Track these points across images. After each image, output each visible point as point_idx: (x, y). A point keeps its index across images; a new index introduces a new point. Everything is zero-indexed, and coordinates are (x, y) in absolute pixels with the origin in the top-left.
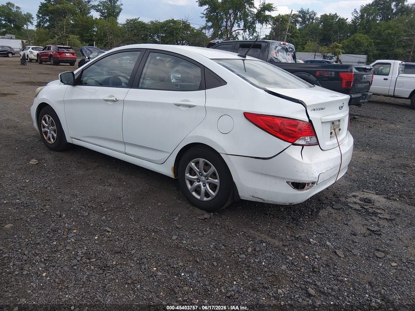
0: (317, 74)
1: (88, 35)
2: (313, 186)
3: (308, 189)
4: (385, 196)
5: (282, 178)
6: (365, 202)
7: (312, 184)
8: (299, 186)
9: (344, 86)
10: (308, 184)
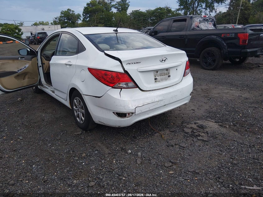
0: (222, 36)
1: (109, 23)
2: (132, 115)
3: (129, 117)
4: (220, 124)
5: (110, 110)
6: (200, 128)
7: (132, 114)
8: (121, 115)
9: (241, 44)
10: (129, 114)
